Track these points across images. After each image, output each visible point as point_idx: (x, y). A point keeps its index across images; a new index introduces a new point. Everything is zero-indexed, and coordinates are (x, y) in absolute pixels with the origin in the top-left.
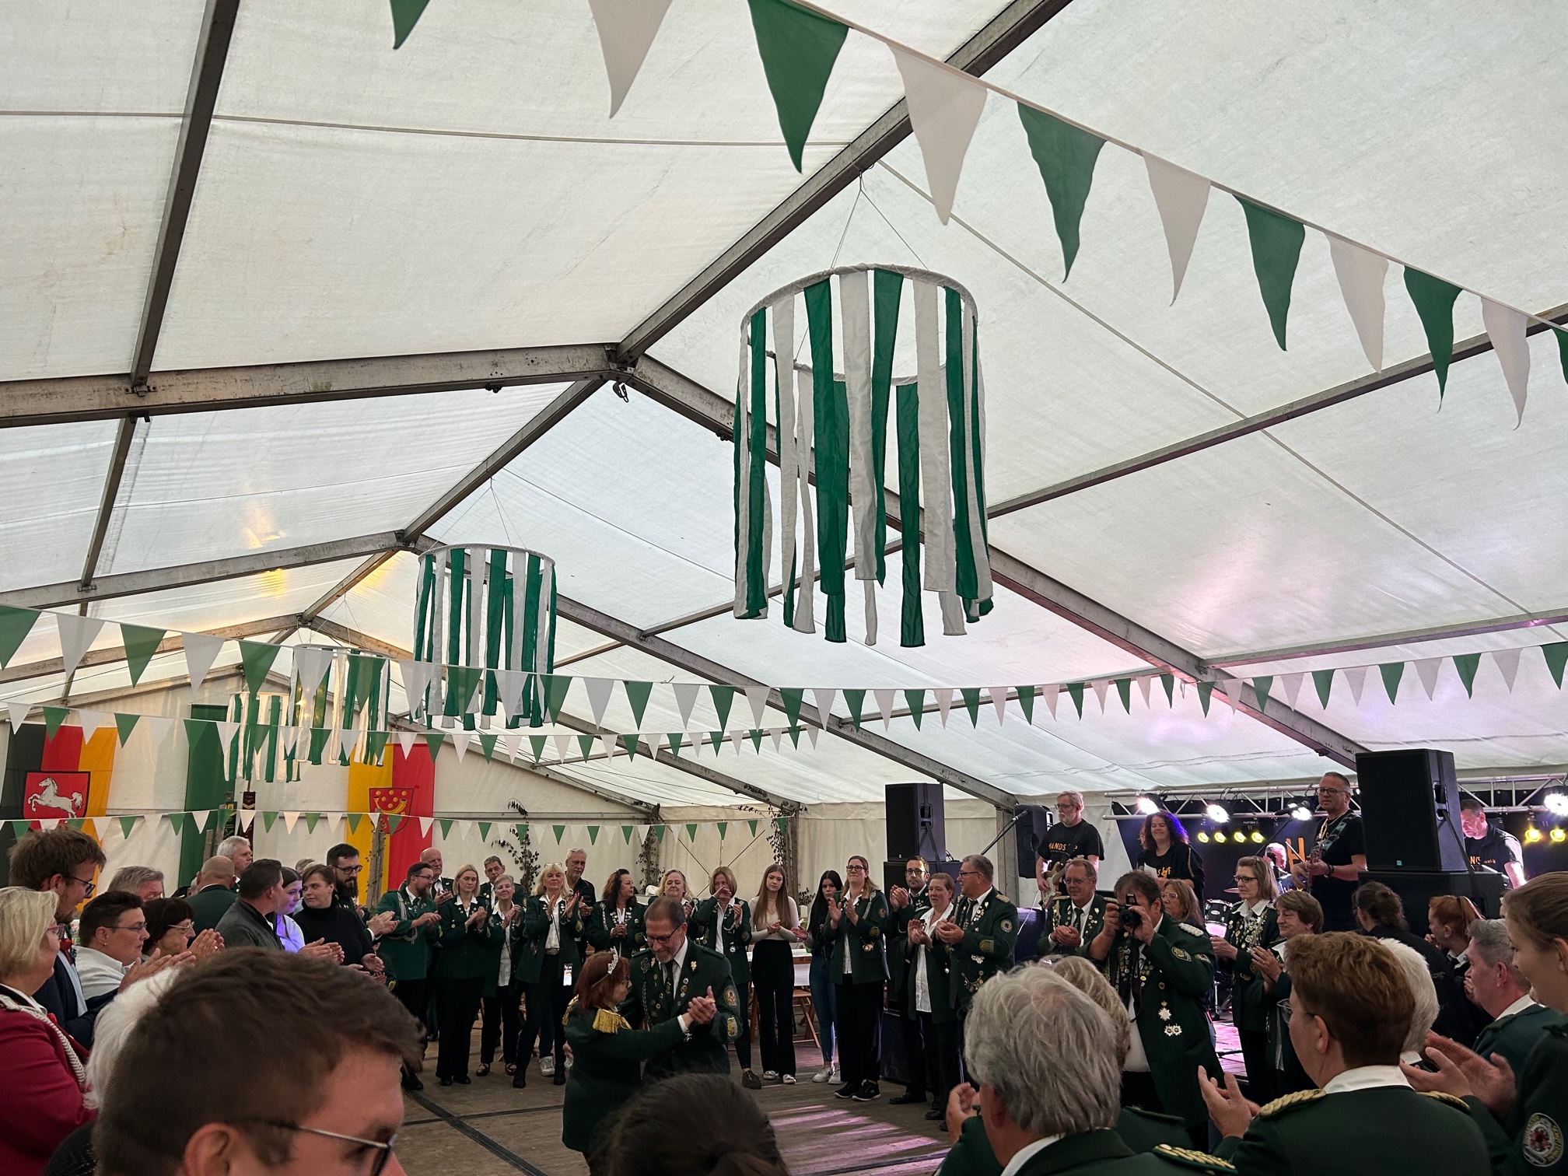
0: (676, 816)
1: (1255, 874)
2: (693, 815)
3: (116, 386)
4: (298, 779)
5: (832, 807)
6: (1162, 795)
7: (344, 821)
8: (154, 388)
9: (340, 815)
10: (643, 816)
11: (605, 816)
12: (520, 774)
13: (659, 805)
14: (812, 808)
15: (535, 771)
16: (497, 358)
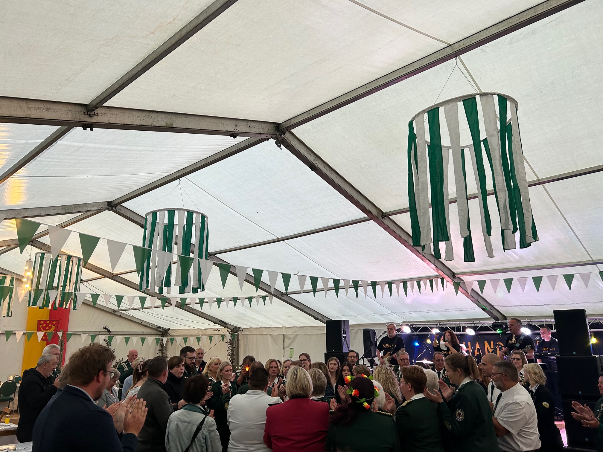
0: (177, 333)
1: (521, 357)
2: (186, 333)
3: (79, 110)
4: (11, 316)
5: (256, 329)
6: (411, 325)
7: (24, 335)
8: (97, 114)
9: (22, 332)
10: (161, 333)
11: (145, 333)
12: (108, 315)
13: (169, 328)
14: (245, 330)
15: (115, 313)
16: (237, 122)
